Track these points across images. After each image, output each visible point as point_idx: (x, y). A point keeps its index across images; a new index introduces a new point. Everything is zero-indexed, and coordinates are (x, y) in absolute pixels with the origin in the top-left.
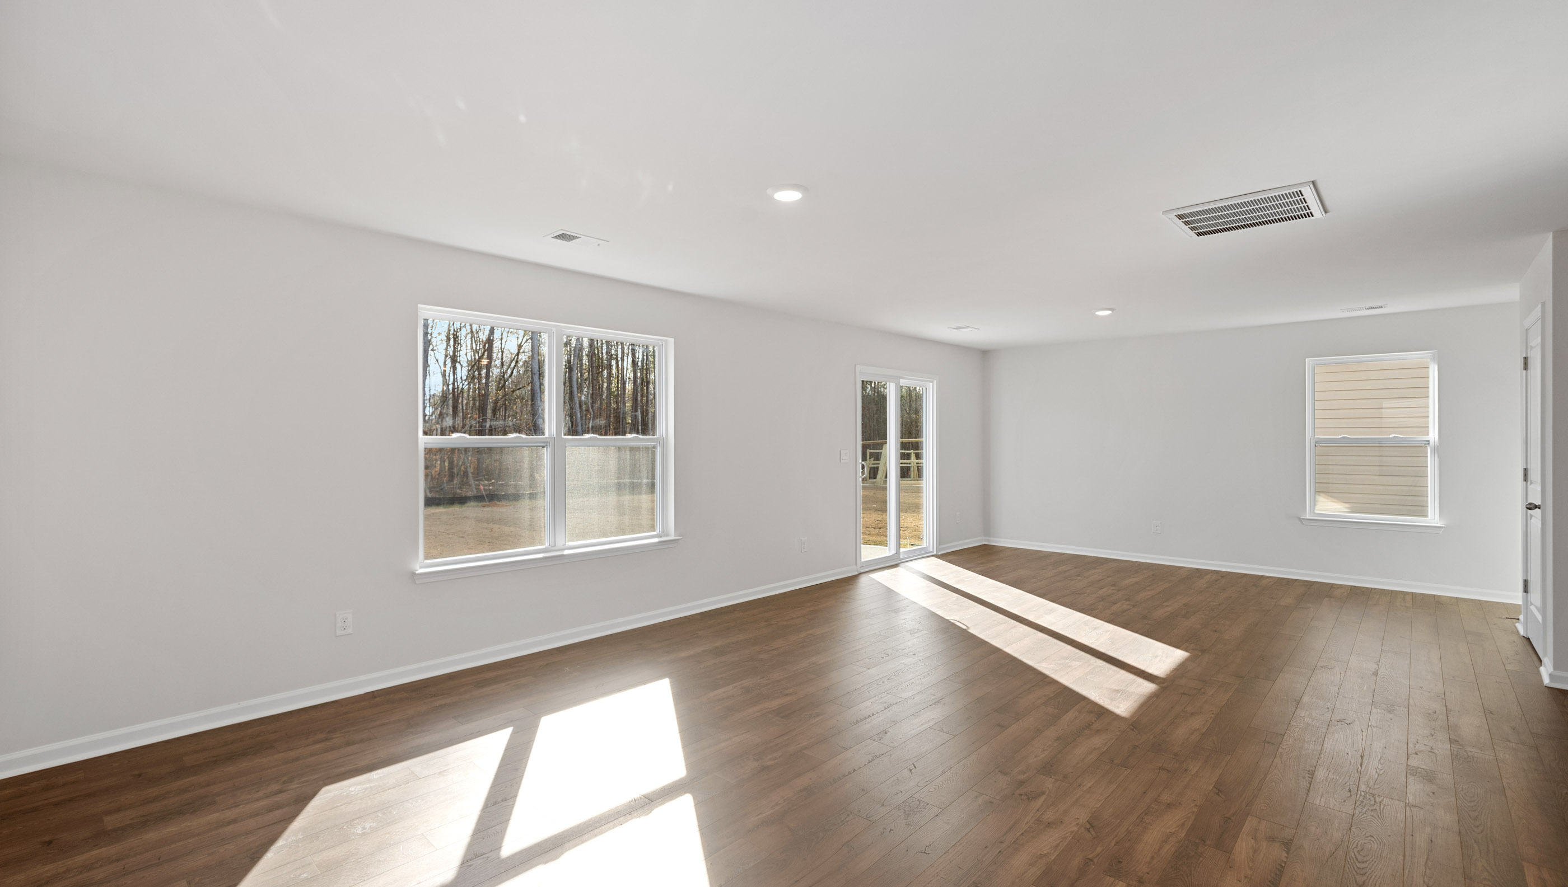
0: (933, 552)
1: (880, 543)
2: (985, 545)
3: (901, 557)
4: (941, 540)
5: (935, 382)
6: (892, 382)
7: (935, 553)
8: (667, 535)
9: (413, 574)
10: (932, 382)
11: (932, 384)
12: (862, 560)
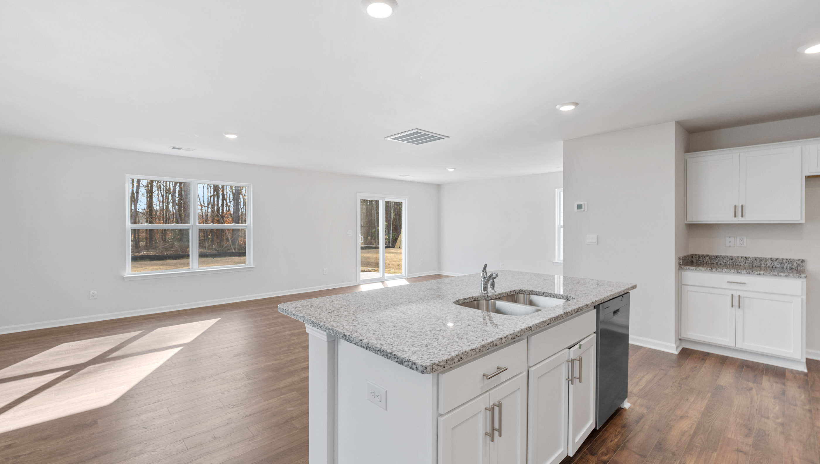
0: (405, 276)
1: (375, 271)
2: (438, 274)
3: (385, 278)
4: (409, 271)
5: (406, 199)
6: (381, 200)
7: (406, 277)
8: (251, 265)
9: (123, 278)
10: (405, 199)
11: (405, 200)
12: (361, 279)
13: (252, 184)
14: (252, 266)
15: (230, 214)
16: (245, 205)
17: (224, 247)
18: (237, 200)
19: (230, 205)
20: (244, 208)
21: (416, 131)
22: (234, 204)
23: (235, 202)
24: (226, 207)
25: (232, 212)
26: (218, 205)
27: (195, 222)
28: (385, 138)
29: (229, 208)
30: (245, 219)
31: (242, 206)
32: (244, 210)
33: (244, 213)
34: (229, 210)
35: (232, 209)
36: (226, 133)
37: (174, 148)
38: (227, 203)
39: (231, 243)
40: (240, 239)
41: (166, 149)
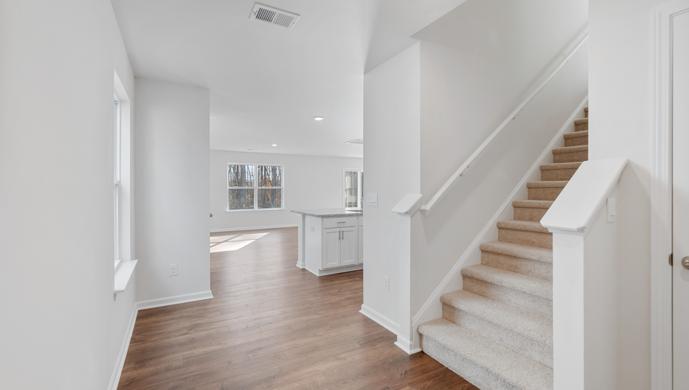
13: (284, 165)
14: (284, 209)
15: (270, 181)
16: (280, 174)
17: (266, 204)
18: (275, 170)
19: (269, 175)
20: (279, 176)
21: (357, 140)
22: (273, 173)
23: (274, 172)
24: (267, 176)
25: (271, 180)
26: (262, 174)
27: (256, 186)
28: (345, 143)
29: (269, 176)
30: (280, 184)
31: (278, 175)
32: (280, 178)
33: (279, 180)
34: (269, 178)
35: (271, 177)
36: (272, 144)
37: (248, 150)
38: (267, 173)
39: (271, 201)
40: (277, 199)
41: (246, 150)
